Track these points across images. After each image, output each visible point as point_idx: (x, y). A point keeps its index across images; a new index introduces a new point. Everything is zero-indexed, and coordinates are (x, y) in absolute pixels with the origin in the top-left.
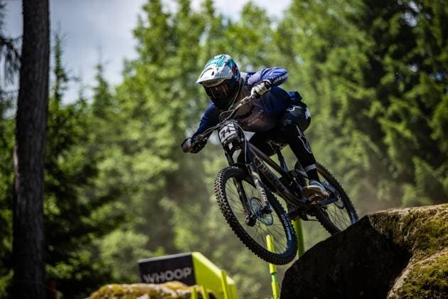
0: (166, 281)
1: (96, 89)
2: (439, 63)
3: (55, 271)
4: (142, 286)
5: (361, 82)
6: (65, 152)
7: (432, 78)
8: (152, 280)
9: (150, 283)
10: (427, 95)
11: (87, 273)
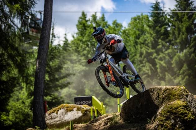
0: (83, 104)
1: (64, 41)
2: (176, 43)
3: (46, 98)
4: (75, 105)
5: (151, 47)
6: (53, 61)
7: (174, 47)
8: (78, 104)
9: (77, 104)
10: (171, 53)
11: (56, 100)
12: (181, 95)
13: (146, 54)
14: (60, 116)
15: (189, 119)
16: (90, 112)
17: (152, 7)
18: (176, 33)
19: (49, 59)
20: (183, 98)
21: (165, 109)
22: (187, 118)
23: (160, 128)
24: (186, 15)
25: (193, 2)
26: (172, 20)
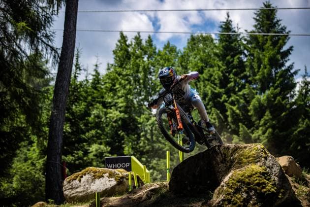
0: (117, 168)
1: (94, 76)
2: (256, 80)
3: (67, 158)
4: (106, 169)
5: (218, 85)
6: (76, 104)
7: (251, 86)
9: (110, 168)
10: (248, 94)
11: (81, 161)
12: (258, 157)
13: (211, 96)
14: (85, 185)
15: (267, 192)
16: (128, 179)
17: (221, 27)
18: (255, 65)
19: (71, 101)
20: (260, 161)
21: (233, 178)
22: (265, 190)
23: (226, 205)
24: (269, 40)
25: (280, 20)
26: (250, 46)
